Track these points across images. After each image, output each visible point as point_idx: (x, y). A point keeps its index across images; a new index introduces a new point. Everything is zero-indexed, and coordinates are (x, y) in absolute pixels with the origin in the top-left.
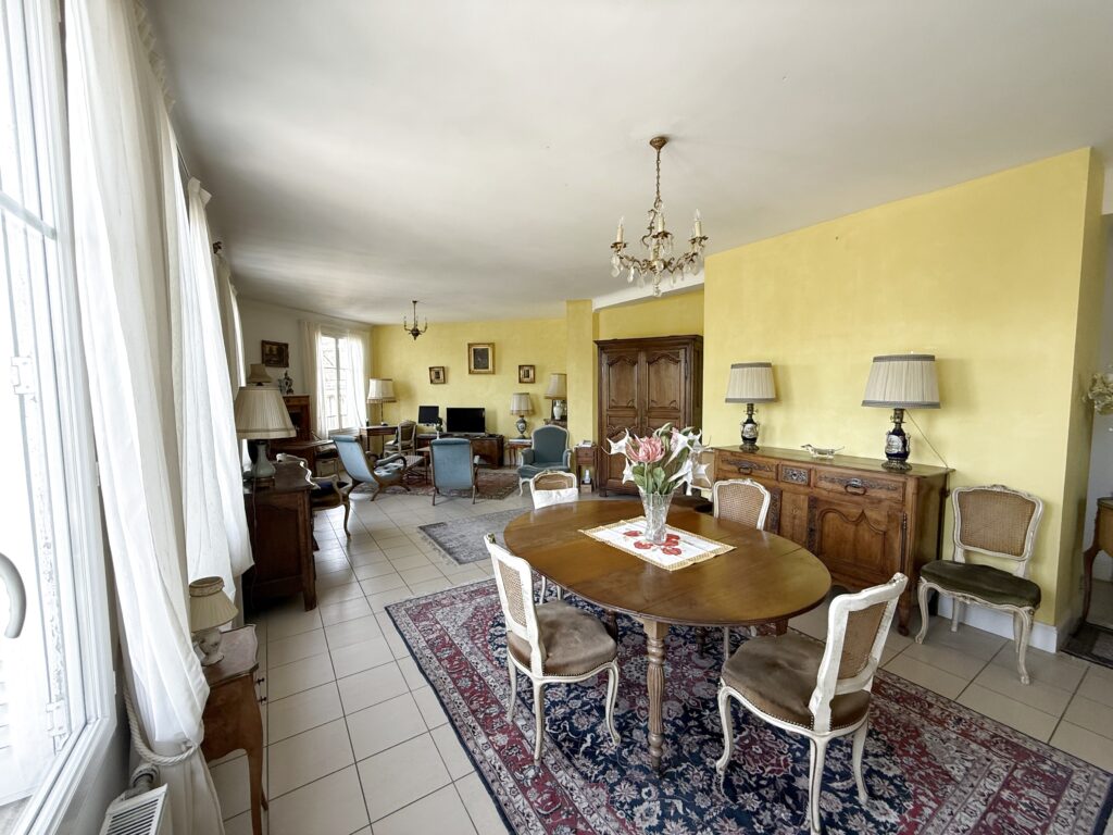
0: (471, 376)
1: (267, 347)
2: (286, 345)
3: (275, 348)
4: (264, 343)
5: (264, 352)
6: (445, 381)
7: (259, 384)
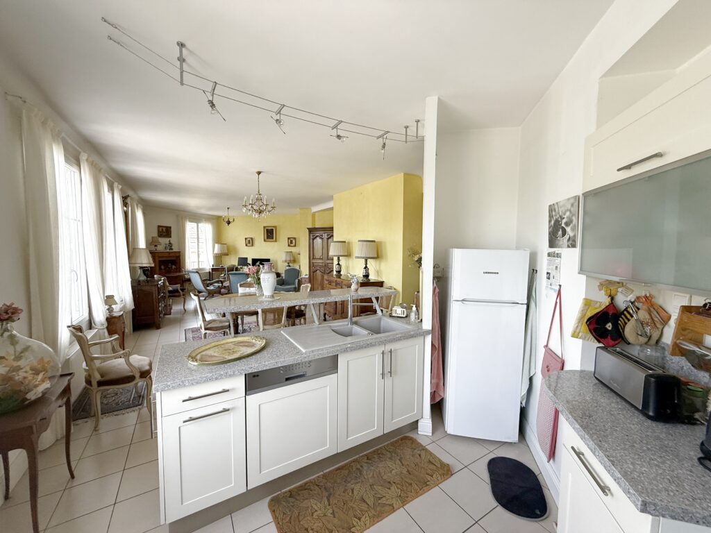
0: (265, 243)
2: (170, 227)
3: (164, 229)
4: (159, 227)
5: (158, 230)
6: (252, 245)
7: (156, 246)
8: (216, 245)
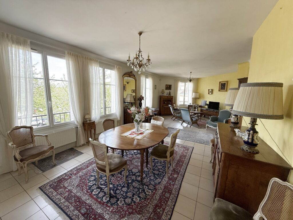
0: (219, 92)
1: (167, 86)
2: (171, 85)
3: (168, 86)
4: (166, 85)
5: (166, 87)
6: (212, 94)
7: (163, 93)
8: (193, 93)
